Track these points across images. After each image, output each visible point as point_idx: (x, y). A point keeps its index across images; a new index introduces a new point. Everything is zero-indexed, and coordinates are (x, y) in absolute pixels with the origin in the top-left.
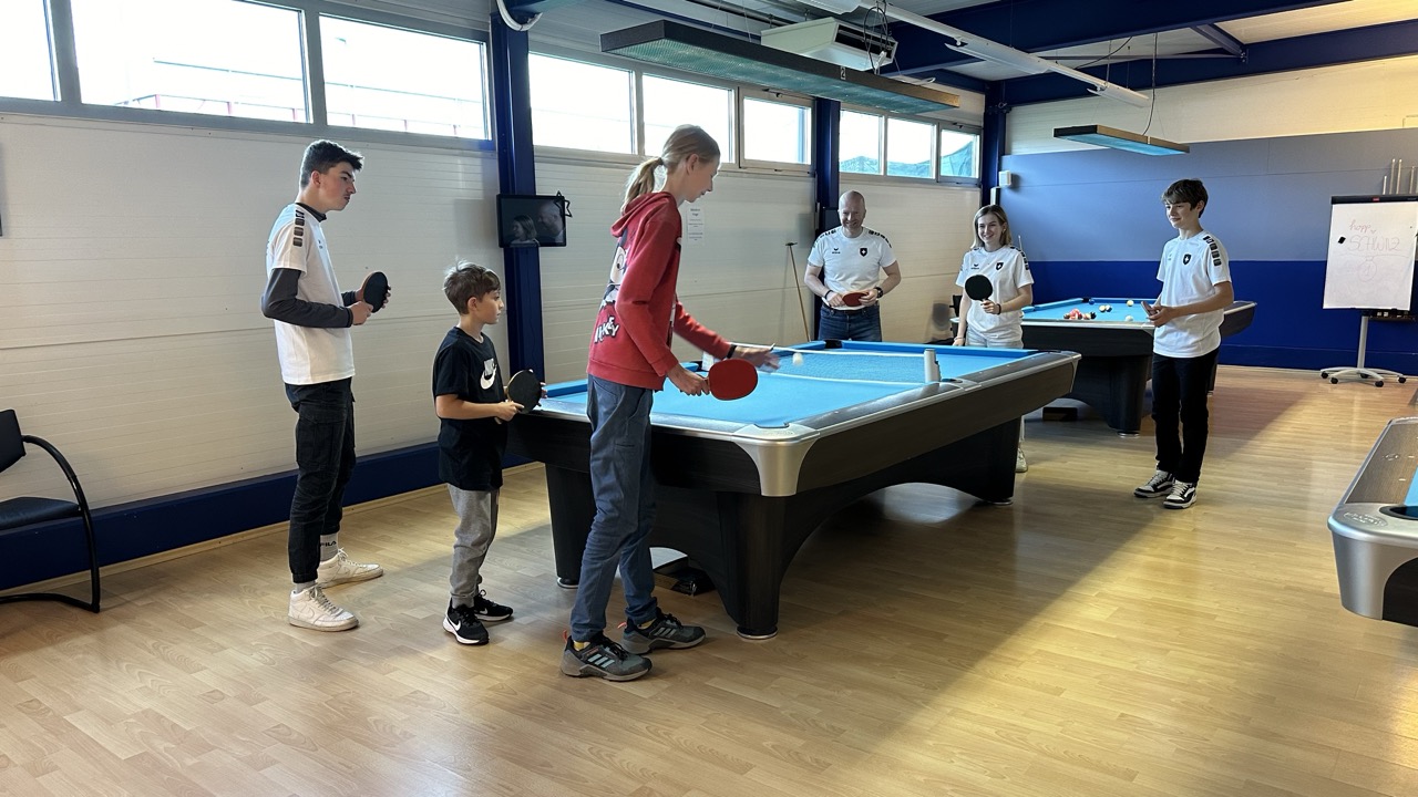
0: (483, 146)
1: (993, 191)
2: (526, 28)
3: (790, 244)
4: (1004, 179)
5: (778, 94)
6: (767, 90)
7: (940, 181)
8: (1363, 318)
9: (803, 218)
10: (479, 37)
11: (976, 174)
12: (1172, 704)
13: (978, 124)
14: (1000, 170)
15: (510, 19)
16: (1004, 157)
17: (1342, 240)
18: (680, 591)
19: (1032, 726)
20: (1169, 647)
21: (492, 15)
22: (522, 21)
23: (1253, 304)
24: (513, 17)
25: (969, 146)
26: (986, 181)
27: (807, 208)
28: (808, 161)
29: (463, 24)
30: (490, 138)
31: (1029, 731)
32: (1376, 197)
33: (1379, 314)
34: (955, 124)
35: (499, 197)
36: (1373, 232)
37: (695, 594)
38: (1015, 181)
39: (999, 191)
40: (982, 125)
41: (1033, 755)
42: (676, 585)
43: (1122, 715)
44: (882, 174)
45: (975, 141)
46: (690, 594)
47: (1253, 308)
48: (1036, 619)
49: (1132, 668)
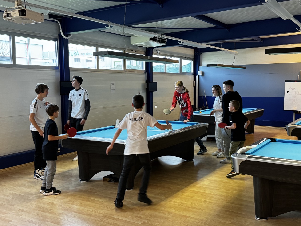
0: (56, 68)
1: (197, 76)
2: (68, 38)
3: (139, 92)
4: (200, 73)
5: (135, 51)
6: (132, 50)
7: (182, 73)
8: (294, 113)
9: (143, 85)
10: (55, 40)
11: (192, 71)
12: (216, 199)
13: (192, 57)
14: (199, 70)
15: (64, 36)
16: (200, 67)
17: (288, 92)
18: (110, 182)
19: (186, 203)
20: (219, 189)
21: (59, 34)
22: (67, 36)
23: (263, 109)
24: (65, 35)
25: (190, 63)
26: (195, 73)
27: (144, 82)
28: (144, 69)
29: (51, 37)
30: (58, 66)
31: (185, 204)
32: (296, 80)
33: (299, 112)
34: (186, 58)
35: (60, 82)
36: (295, 90)
37: (114, 182)
38: (203, 73)
39: (199, 76)
40: (194, 58)
41: (185, 207)
42: (109, 180)
43: (205, 201)
44: (165, 72)
45: (192, 62)
46: (113, 182)
47: (263, 110)
48: (192, 184)
49: (210, 193)
